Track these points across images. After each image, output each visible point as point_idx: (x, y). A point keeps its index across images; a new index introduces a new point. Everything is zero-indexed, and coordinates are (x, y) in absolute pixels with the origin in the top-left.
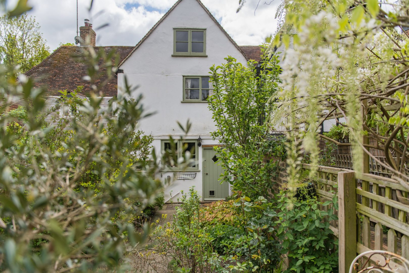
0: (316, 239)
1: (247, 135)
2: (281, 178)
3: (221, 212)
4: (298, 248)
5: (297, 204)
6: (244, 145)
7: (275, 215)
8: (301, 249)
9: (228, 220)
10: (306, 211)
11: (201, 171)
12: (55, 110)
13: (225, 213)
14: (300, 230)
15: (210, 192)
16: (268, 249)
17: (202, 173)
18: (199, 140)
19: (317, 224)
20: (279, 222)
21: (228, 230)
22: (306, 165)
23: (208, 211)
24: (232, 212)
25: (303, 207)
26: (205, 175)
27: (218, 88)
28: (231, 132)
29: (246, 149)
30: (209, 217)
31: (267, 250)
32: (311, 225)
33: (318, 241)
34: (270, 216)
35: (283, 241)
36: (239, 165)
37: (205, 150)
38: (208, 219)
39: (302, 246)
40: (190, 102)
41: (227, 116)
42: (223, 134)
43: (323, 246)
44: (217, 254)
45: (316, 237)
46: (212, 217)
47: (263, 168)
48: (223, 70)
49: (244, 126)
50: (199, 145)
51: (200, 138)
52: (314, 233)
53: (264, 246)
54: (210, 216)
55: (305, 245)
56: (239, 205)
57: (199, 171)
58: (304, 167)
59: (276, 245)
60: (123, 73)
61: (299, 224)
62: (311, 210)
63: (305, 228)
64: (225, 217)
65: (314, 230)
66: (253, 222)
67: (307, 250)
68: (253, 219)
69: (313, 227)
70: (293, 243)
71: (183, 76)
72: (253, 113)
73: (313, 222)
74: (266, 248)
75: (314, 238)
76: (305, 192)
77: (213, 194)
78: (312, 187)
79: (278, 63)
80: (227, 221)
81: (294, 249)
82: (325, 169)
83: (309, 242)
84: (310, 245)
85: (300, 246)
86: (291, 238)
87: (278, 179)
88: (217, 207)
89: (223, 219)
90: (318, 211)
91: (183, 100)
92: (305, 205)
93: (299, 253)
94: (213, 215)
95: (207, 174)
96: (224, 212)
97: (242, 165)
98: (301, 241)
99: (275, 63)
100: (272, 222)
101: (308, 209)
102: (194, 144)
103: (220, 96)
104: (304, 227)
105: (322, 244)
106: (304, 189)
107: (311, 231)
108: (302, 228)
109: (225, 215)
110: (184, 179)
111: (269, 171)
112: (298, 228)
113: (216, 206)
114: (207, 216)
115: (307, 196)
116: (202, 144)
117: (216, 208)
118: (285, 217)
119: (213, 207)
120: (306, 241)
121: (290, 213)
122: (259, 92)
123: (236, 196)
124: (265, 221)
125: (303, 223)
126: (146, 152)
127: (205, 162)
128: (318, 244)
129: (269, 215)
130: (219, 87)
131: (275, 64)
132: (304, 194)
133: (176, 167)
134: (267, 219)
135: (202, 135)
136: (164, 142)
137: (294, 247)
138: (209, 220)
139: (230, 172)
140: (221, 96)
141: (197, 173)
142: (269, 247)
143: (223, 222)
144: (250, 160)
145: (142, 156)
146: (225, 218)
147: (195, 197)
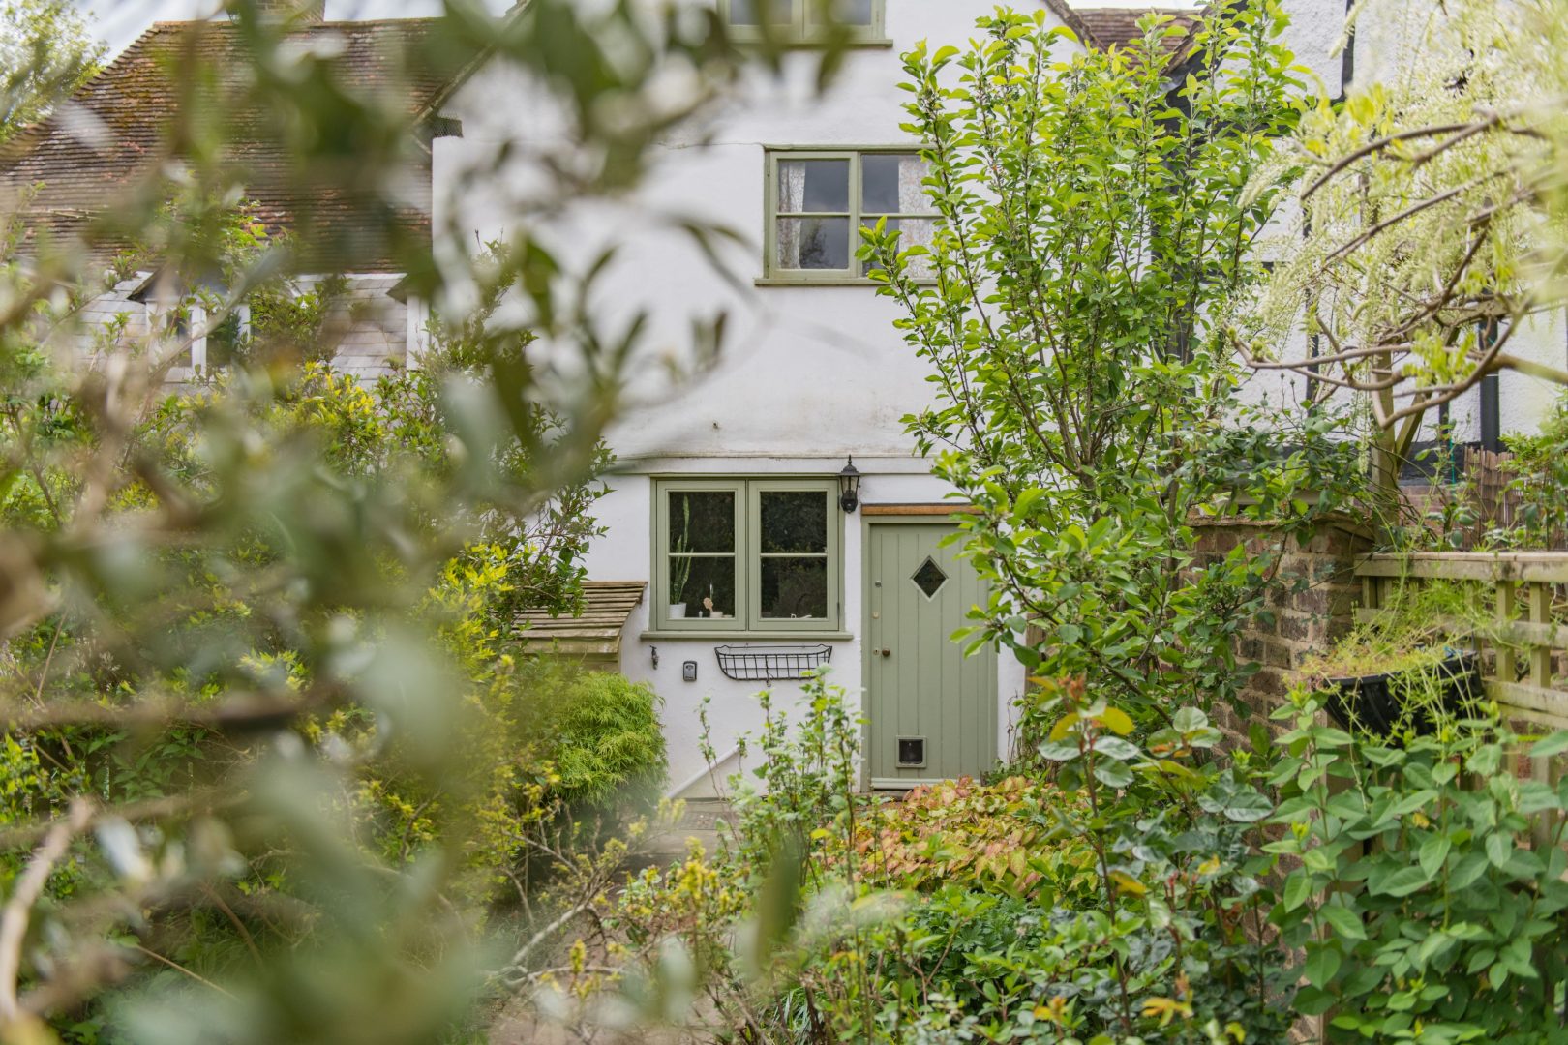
0: (1489, 936)
1: (1108, 425)
2: (1288, 642)
3: (961, 833)
4: (1387, 983)
5: (1384, 755)
6: (1090, 470)
7: (1263, 814)
8: (1408, 989)
9: (1000, 871)
10: (1436, 786)
11: (858, 638)
12: (115, 283)
13: (984, 837)
14: (1398, 892)
15: (903, 744)
16: (1223, 989)
17: (859, 648)
18: (849, 477)
19: (1499, 853)
20: (1285, 846)
21: (1000, 917)
22: (1430, 559)
23: (894, 829)
24: (1017, 834)
25: (1418, 771)
26: (877, 658)
27: (947, 167)
28: (1016, 402)
29: (1099, 493)
30: (899, 854)
31: (1217, 993)
32: (1461, 864)
33: (1499, 948)
34: (1237, 817)
35: (1303, 950)
36: (1072, 556)
37: (877, 532)
38: (892, 863)
39: (1412, 974)
40: (801, 280)
41: (998, 319)
42: (974, 421)
43: (1527, 970)
44: (951, 998)
45: (1490, 928)
46: (916, 856)
47: (1190, 591)
48: (975, 74)
49: (1088, 371)
50: (848, 503)
51: (850, 469)
52: (1476, 902)
53: (1204, 967)
54: (902, 850)
55: (1429, 966)
56: (1072, 753)
57: (848, 640)
58: (1418, 572)
59: (1267, 971)
60: (460, 135)
61: (1389, 864)
62: (1467, 782)
63: (1430, 877)
64: (982, 853)
65: (1479, 887)
66: (1146, 843)
67: (1437, 992)
68: (1144, 826)
69: (1476, 872)
70: (1361, 956)
71: (767, 150)
72: (1141, 302)
73: (1475, 847)
74: (1214, 982)
75: (1476, 932)
76: (1432, 693)
77: (919, 758)
78: (1468, 667)
79: (1279, 27)
80: (992, 877)
81: (1367, 989)
82: (1545, 565)
83: (1452, 951)
84: (1456, 970)
85: (1399, 971)
86: (1352, 931)
87: (1272, 650)
88: (941, 812)
89: (971, 865)
90: (1506, 783)
91: (766, 275)
92: (1431, 758)
93: (1393, 1012)
94: (923, 846)
95: (886, 654)
96: (980, 832)
97: (1089, 558)
98: (1404, 951)
99: (1262, 30)
100: (1247, 849)
101: (1444, 774)
102: (820, 498)
103: (959, 210)
104: (1422, 875)
105: (1521, 962)
106: (1424, 677)
107: (1460, 892)
108: (1412, 881)
109: (982, 844)
110: (767, 680)
111: (1223, 606)
112: (1387, 882)
113: (934, 806)
114: (889, 851)
115: (1438, 717)
116: (864, 498)
117: (934, 813)
118: (1318, 824)
119: (920, 807)
120: (1436, 944)
121: (1344, 805)
122: (1173, 190)
123: (1052, 703)
124: (1211, 842)
125: (1421, 853)
126: (575, 519)
127: (877, 590)
128: (1497, 960)
129: (1228, 813)
130: (952, 163)
131: (1265, 37)
132: (1424, 703)
133: (728, 618)
134: (1220, 834)
135: (863, 452)
136: (665, 489)
137: (1363, 979)
138: (897, 872)
139: (1020, 595)
140: (968, 210)
141: (837, 648)
142: (1229, 979)
143: (972, 882)
144: (1123, 541)
145: (553, 542)
146: (982, 864)
147: (833, 718)
